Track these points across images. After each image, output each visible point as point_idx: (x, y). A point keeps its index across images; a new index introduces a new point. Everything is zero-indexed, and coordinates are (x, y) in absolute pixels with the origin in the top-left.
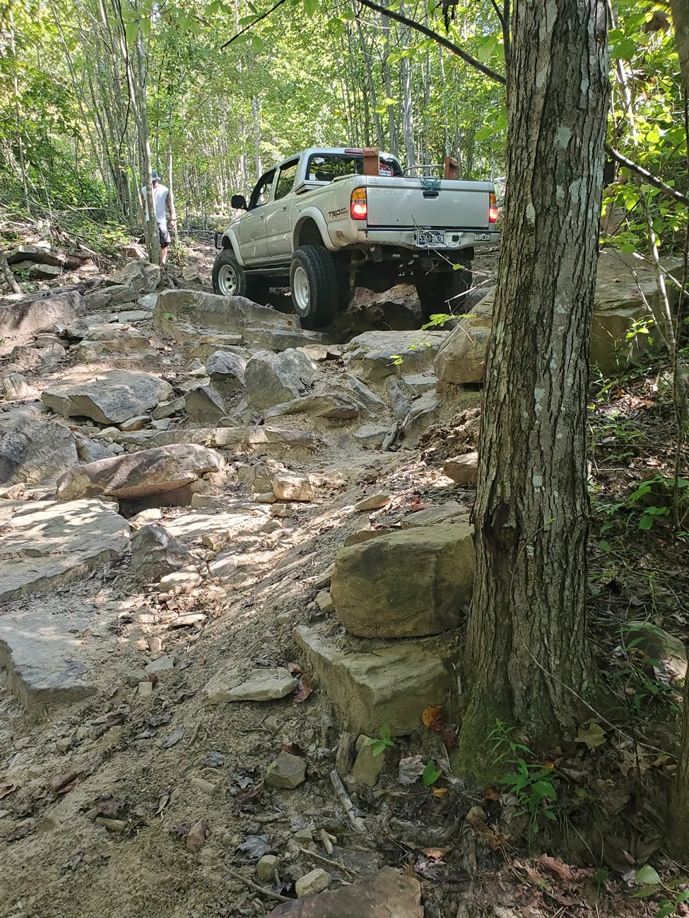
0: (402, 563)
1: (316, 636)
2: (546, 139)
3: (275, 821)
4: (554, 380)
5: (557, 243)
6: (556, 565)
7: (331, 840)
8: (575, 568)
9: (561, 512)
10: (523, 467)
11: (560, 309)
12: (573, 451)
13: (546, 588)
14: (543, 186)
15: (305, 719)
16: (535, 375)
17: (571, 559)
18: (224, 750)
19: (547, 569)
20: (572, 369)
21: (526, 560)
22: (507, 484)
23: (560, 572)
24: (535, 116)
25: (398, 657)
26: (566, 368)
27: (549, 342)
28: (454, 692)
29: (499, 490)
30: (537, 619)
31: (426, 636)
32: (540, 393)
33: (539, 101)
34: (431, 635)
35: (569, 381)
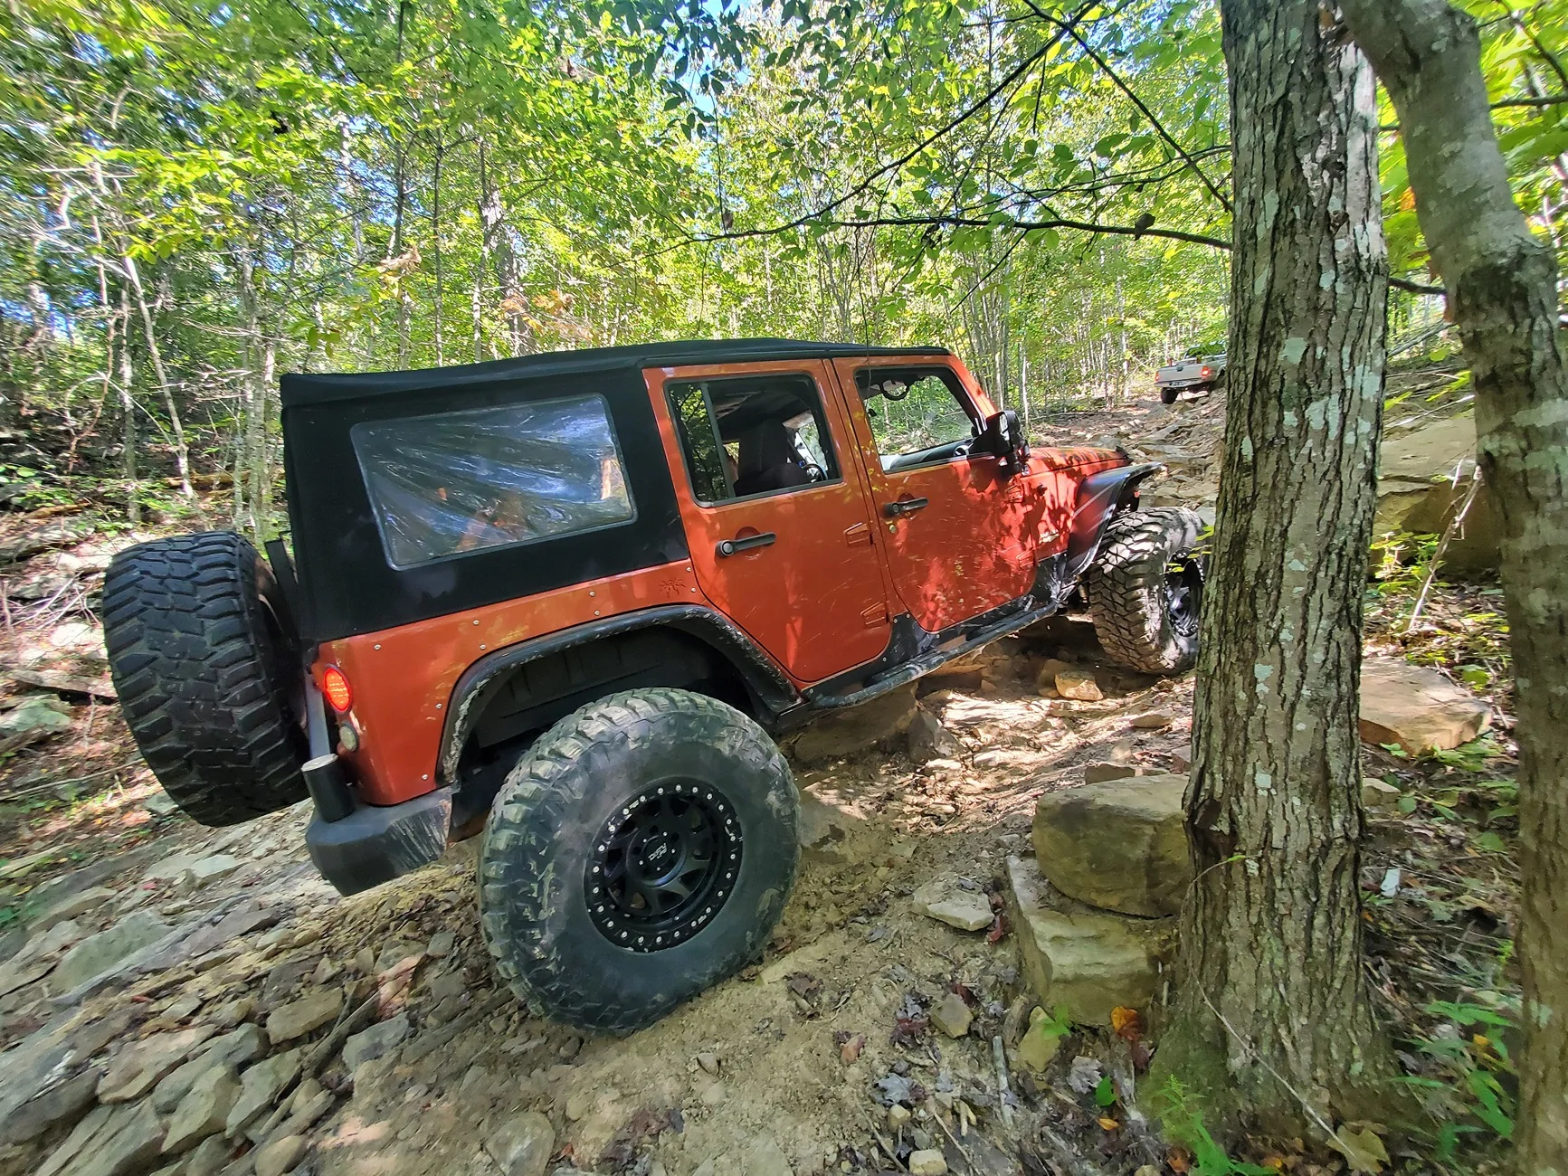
0: (1109, 827)
1: (1024, 874)
2: (1267, 356)
3: (924, 1067)
4: (1288, 654)
5: (1288, 483)
6: (1297, 893)
7: (968, 1120)
8: (1333, 904)
9: (1305, 825)
10: (1241, 759)
11: (1296, 565)
12: (1325, 749)
13: (1281, 921)
14: (1264, 414)
15: (991, 962)
16: (1256, 649)
17: (1325, 891)
18: (907, 964)
19: (1283, 897)
20: (1321, 641)
21: (1248, 878)
22: (1218, 777)
23: (1302, 905)
24: (1254, 330)
25: (1093, 933)
26: (1309, 640)
27: (1277, 607)
28: (1158, 998)
29: (1208, 781)
30: (1267, 956)
31: (1136, 917)
32: (1263, 671)
33: (1258, 311)
34: (1144, 918)
35: (1318, 656)
